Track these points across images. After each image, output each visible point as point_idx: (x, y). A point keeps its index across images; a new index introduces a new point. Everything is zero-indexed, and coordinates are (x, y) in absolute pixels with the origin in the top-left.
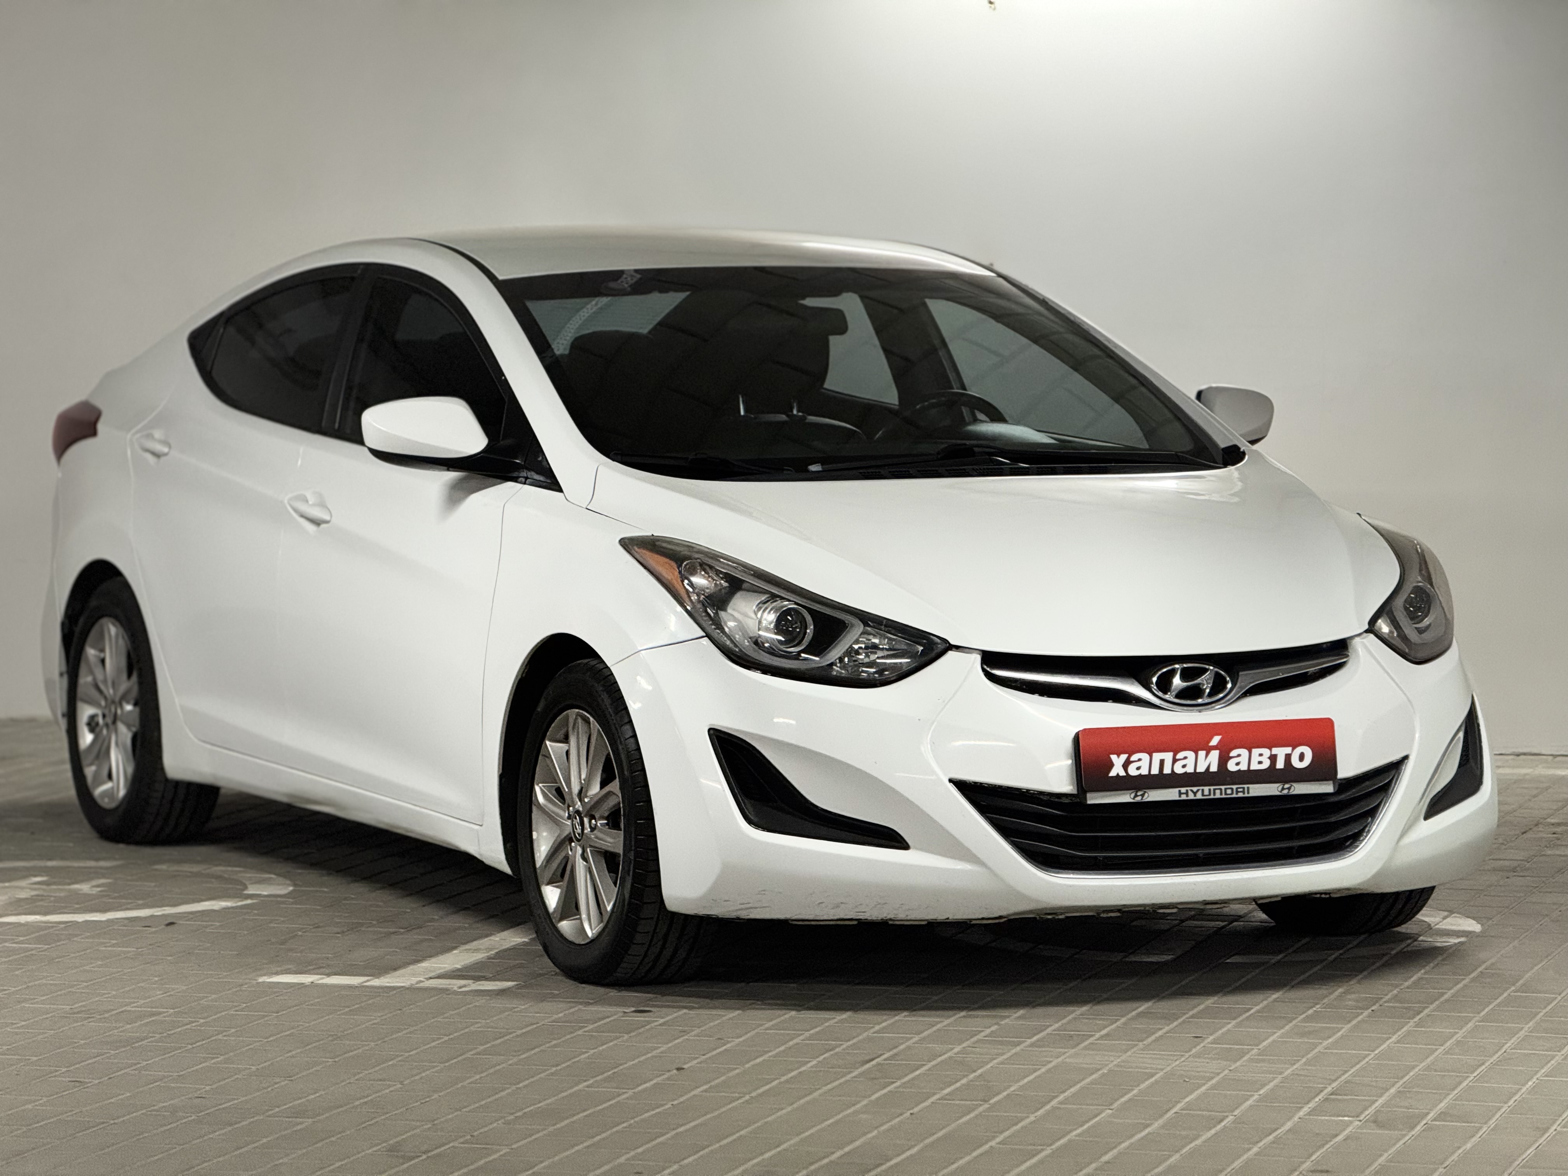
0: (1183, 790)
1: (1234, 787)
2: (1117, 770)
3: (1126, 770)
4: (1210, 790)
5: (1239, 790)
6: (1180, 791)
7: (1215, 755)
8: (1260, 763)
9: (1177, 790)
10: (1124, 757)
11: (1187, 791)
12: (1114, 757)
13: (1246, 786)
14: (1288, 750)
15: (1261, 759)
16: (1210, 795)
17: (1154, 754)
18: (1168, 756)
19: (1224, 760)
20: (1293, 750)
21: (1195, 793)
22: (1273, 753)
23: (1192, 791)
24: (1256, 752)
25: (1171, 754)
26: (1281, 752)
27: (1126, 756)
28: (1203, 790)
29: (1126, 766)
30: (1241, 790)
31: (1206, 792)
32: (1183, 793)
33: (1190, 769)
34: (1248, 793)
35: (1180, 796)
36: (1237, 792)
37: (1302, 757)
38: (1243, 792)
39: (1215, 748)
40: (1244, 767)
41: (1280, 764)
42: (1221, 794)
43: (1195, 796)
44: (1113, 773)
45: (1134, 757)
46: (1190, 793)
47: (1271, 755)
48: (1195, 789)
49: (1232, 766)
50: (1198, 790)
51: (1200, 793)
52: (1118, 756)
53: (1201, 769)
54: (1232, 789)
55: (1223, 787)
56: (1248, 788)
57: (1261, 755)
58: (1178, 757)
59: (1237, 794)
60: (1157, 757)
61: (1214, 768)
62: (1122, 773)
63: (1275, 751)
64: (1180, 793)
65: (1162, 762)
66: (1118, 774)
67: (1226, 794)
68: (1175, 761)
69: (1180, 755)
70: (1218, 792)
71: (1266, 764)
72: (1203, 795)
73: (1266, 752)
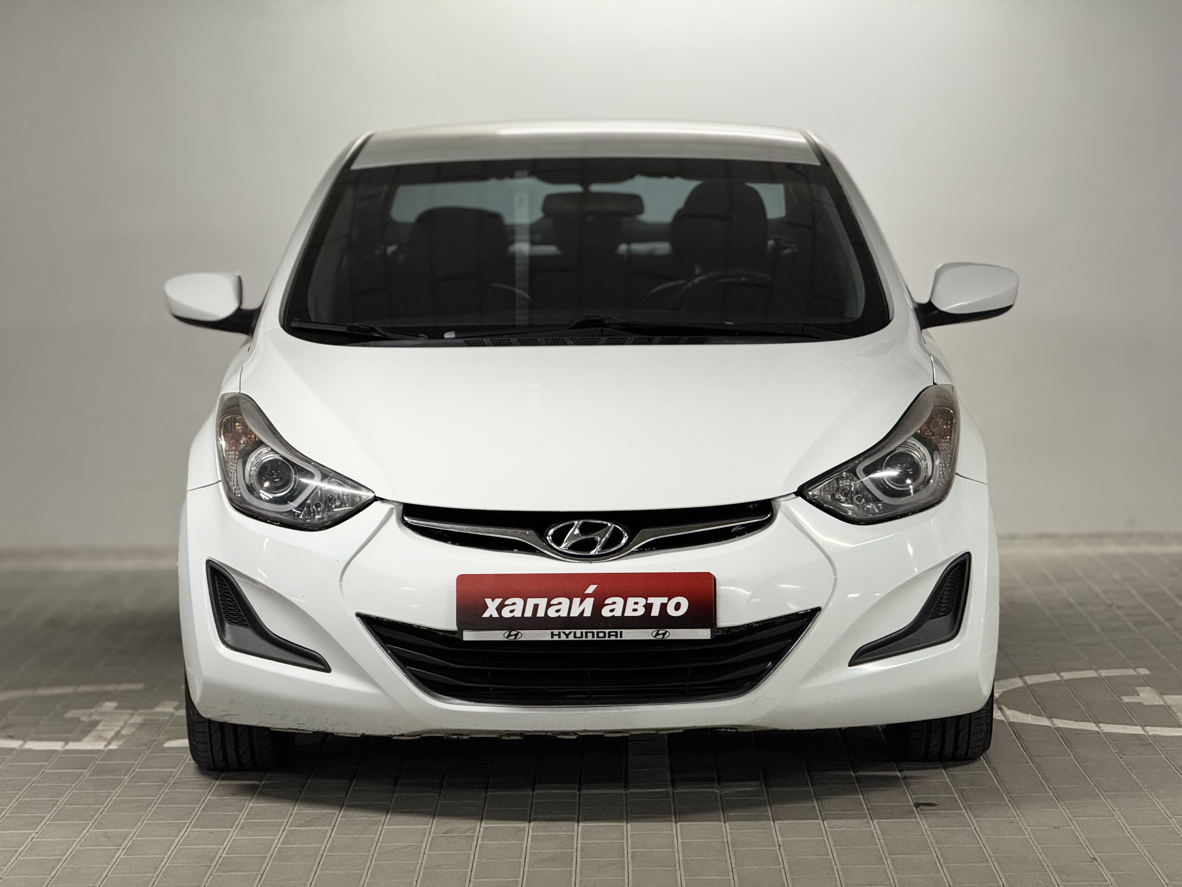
0: (556, 632)
1: (607, 631)
2: (491, 612)
3: (499, 612)
4: (582, 633)
5: (612, 634)
6: (552, 633)
7: (589, 603)
8: (635, 610)
9: (549, 631)
10: (498, 601)
11: (559, 633)
12: (488, 601)
13: (619, 631)
14: (665, 600)
15: (636, 607)
16: (582, 637)
17: (529, 600)
18: (542, 602)
19: (598, 607)
20: (669, 600)
21: (567, 636)
22: (649, 602)
23: (564, 633)
24: (631, 600)
25: (546, 600)
26: (657, 602)
27: (500, 600)
28: (575, 633)
29: (499, 609)
30: (614, 634)
31: (578, 635)
32: (556, 635)
33: (564, 614)
34: (621, 636)
35: (552, 637)
36: (610, 636)
37: (678, 607)
38: (616, 636)
39: (589, 596)
40: (618, 613)
41: (655, 612)
42: (593, 637)
43: (567, 637)
44: (486, 615)
45: (509, 601)
46: (562, 635)
47: (646, 603)
48: (567, 631)
49: (606, 612)
50: (570, 633)
51: (572, 634)
52: (493, 600)
53: (575, 613)
54: (605, 633)
55: (595, 631)
56: (621, 633)
57: (636, 603)
58: (552, 602)
59: (609, 637)
60: (531, 602)
61: (588, 613)
62: (496, 615)
63: (650, 600)
64: (553, 635)
65: (536, 607)
66: (491, 615)
67: (598, 637)
68: (549, 605)
69: (554, 601)
70: (590, 635)
71: (641, 611)
72: (575, 637)
73: (642, 601)
